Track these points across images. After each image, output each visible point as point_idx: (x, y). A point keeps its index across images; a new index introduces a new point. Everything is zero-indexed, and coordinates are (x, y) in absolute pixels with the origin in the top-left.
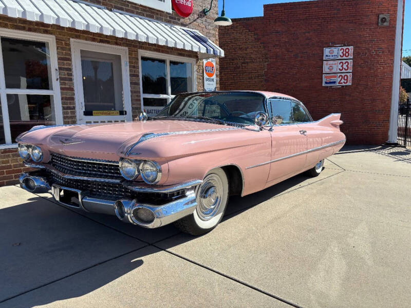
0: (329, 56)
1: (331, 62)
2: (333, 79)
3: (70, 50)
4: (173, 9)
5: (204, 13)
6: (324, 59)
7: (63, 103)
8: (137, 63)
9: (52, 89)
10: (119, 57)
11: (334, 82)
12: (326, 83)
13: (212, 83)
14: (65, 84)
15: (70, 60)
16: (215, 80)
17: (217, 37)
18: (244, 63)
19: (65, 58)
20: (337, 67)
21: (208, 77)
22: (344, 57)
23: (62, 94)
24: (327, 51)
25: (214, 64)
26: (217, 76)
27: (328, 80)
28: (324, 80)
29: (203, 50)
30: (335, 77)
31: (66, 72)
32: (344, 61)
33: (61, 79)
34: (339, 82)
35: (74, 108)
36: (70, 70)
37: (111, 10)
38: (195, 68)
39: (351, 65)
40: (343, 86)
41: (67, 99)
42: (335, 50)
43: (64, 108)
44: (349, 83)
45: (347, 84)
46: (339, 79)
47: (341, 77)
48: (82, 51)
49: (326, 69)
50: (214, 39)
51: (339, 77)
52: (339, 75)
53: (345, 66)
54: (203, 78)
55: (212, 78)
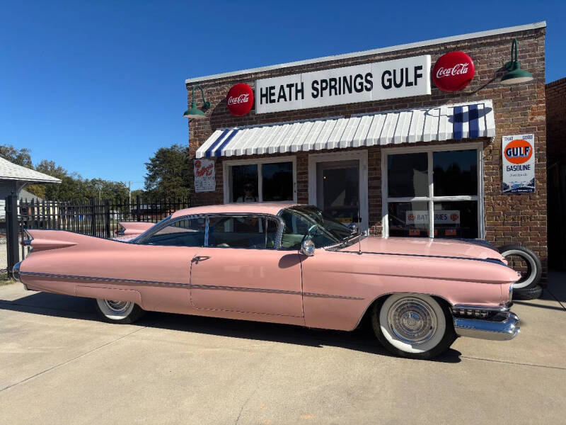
3: (307, 165)
4: (433, 87)
8: (379, 164)
10: (358, 161)
13: (523, 172)
14: (302, 195)
15: (307, 173)
16: (532, 167)
21: (513, 165)
23: (298, 203)
25: (532, 142)
26: (538, 158)
31: (303, 184)
33: (299, 191)
36: (307, 182)
37: (349, 117)
38: (482, 155)
48: (318, 163)
50: (532, 102)
54: (501, 168)
55: (526, 164)
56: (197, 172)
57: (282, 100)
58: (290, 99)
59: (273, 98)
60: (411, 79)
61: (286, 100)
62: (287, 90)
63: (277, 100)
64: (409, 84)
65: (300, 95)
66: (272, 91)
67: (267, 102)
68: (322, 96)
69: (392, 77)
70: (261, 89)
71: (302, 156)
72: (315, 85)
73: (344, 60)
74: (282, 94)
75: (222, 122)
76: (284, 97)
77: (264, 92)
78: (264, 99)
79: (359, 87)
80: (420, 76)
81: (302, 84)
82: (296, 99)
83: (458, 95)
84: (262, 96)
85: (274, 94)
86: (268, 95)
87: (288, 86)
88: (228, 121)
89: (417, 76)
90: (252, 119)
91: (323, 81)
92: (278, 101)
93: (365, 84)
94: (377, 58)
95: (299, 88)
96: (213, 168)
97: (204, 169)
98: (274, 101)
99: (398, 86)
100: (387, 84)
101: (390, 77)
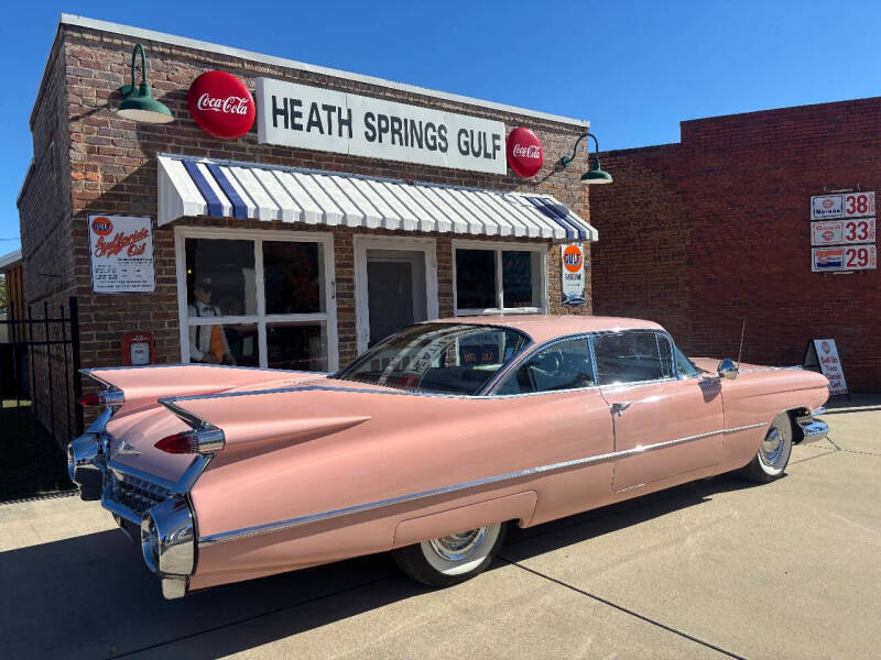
0: (823, 212)
1: (829, 224)
2: (834, 258)
3: (352, 251)
4: (508, 166)
5: (563, 164)
6: (813, 218)
7: (340, 332)
8: (450, 261)
9: (325, 311)
10: (423, 252)
11: (838, 264)
12: (819, 265)
13: (577, 282)
14: (343, 303)
15: (352, 266)
16: (583, 277)
17: (587, 200)
18: (644, 231)
19: (345, 264)
20: (841, 233)
21: (569, 273)
22: (857, 214)
23: (338, 317)
24: (818, 202)
25: (581, 248)
26: (586, 268)
27: (824, 259)
28: (815, 260)
29: (561, 234)
30: (839, 253)
31: (346, 284)
32: (856, 222)
33: (338, 295)
34: (848, 263)
35: (355, 339)
36: (351, 281)
37: (411, 184)
38: (546, 259)
39: (872, 228)
40: (857, 272)
41: (345, 325)
42: (837, 200)
43: (340, 340)
44: (871, 265)
45: (868, 267)
46: (848, 258)
47: (851, 253)
48: (368, 251)
49: (817, 237)
50: (579, 205)
51: (848, 254)
52: (847, 248)
53: (859, 231)
54: (561, 275)
55: (578, 273)
56: (100, 244)
57: (315, 129)
58: (330, 133)
59: (297, 121)
60: (490, 150)
61: (322, 131)
62: (323, 114)
63: (305, 128)
64: (487, 156)
65: (345, 128)
66: (296, 109)
67: (287, 127)
68: (380, 141)
69: (469, 139)
70: (274, 98)
71: (344, 235)
72: (370, 120)
73: (403, 93)
74: (315, 119)
75: (169, 140)
76: (318, 124)
77: (280, 106)
78: (281, 118)
79: (431, 143)
80: (498, 148)
81: (349, 111)
82: (340, 135)
83: (525, 183)
84: (276, 112)
85: (299, 115)
86: (287, 112)
87: (325, 107)
88: (187, 143)
89: (497, 148)
90: (244, 150)
91: (382, 117)
92: (309, 130)
93: (438, 140)
94: (445, 106)
95: (345, 116)
96: (148, 240)
97: (121, 241)
98: (299, 127)
99: (477, 155)
100: (464, 148)
101: (467, 139)
